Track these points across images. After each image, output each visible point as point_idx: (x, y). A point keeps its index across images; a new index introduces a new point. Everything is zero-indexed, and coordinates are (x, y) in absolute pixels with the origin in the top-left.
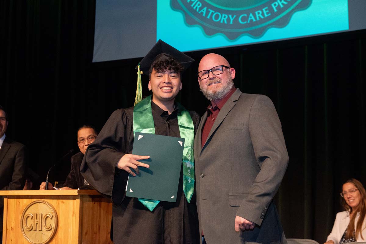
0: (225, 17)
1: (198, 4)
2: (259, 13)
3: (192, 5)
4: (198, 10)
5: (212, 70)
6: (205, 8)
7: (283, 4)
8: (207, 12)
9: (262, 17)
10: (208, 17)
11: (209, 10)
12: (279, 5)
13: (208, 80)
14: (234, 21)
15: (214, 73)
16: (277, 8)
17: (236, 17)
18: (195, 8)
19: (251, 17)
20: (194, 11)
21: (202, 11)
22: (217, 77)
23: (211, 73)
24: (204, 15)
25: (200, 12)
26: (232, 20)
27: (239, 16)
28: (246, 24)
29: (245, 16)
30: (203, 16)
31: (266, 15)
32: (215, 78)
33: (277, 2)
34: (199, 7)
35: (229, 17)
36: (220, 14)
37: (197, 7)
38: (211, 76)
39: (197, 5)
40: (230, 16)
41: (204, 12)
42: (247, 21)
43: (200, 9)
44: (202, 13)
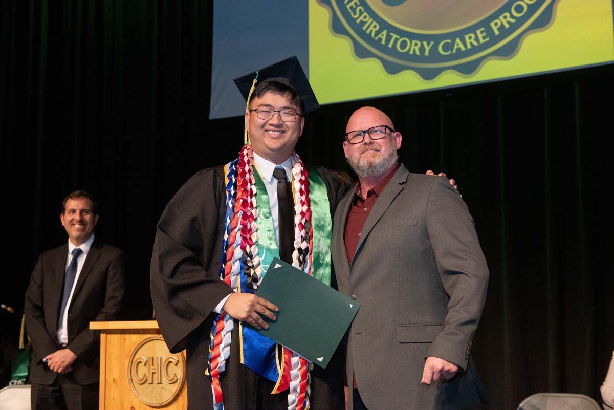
0: (416, 44)
1: (373, 25)
2: (470, 38)
3: (364, 28)
4: (373, 35)
5: (369, 131)
6: (385, 32)
7: (508, 22)
8: (389, 38)
9: (476, 44)
10: (390, 46)
11: (391, 34)
12: (502, 25)
13: (361, 145)
14: (430, 51)
15: (371, 135)
16: (499, 29)
17: (433, 45)
18: (368, 32)
19: (458, 45)
20: (367, 37)
21: (380, 36)
22: (376, 143)
23: (367, 135)
24: (383, 42)
25: (376, 38)
26: (427, 49)
27: (439, 43)
28: (450, 55)
29: (448, 43)
30: (382, 44)
31: (482, 41)
32: (373, 144)
33: (500, 20)
34: (374, 30)
35: (422, 45)
36: (408, 41)
37: (371, 31)
38: (367, 140)
39: (372, 27)
40: (425, 43)
41: (384, 38)
42: (452, 51)
43: (377, 33)
44: (380, 39)
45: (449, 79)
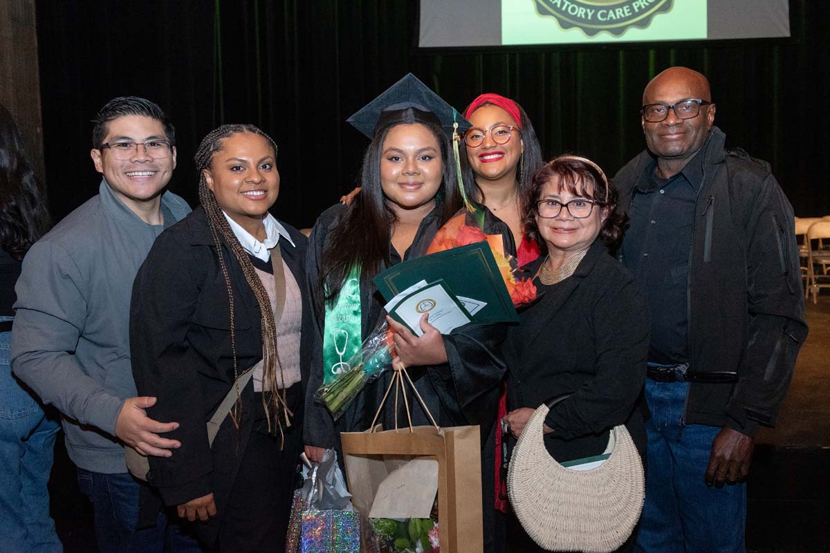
45: (604, 37)
